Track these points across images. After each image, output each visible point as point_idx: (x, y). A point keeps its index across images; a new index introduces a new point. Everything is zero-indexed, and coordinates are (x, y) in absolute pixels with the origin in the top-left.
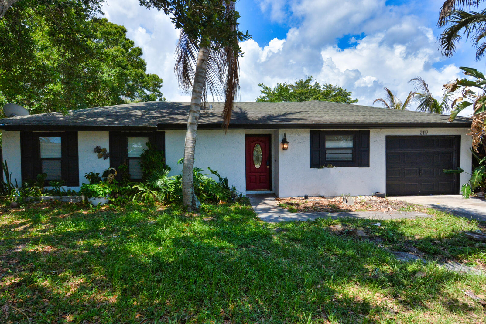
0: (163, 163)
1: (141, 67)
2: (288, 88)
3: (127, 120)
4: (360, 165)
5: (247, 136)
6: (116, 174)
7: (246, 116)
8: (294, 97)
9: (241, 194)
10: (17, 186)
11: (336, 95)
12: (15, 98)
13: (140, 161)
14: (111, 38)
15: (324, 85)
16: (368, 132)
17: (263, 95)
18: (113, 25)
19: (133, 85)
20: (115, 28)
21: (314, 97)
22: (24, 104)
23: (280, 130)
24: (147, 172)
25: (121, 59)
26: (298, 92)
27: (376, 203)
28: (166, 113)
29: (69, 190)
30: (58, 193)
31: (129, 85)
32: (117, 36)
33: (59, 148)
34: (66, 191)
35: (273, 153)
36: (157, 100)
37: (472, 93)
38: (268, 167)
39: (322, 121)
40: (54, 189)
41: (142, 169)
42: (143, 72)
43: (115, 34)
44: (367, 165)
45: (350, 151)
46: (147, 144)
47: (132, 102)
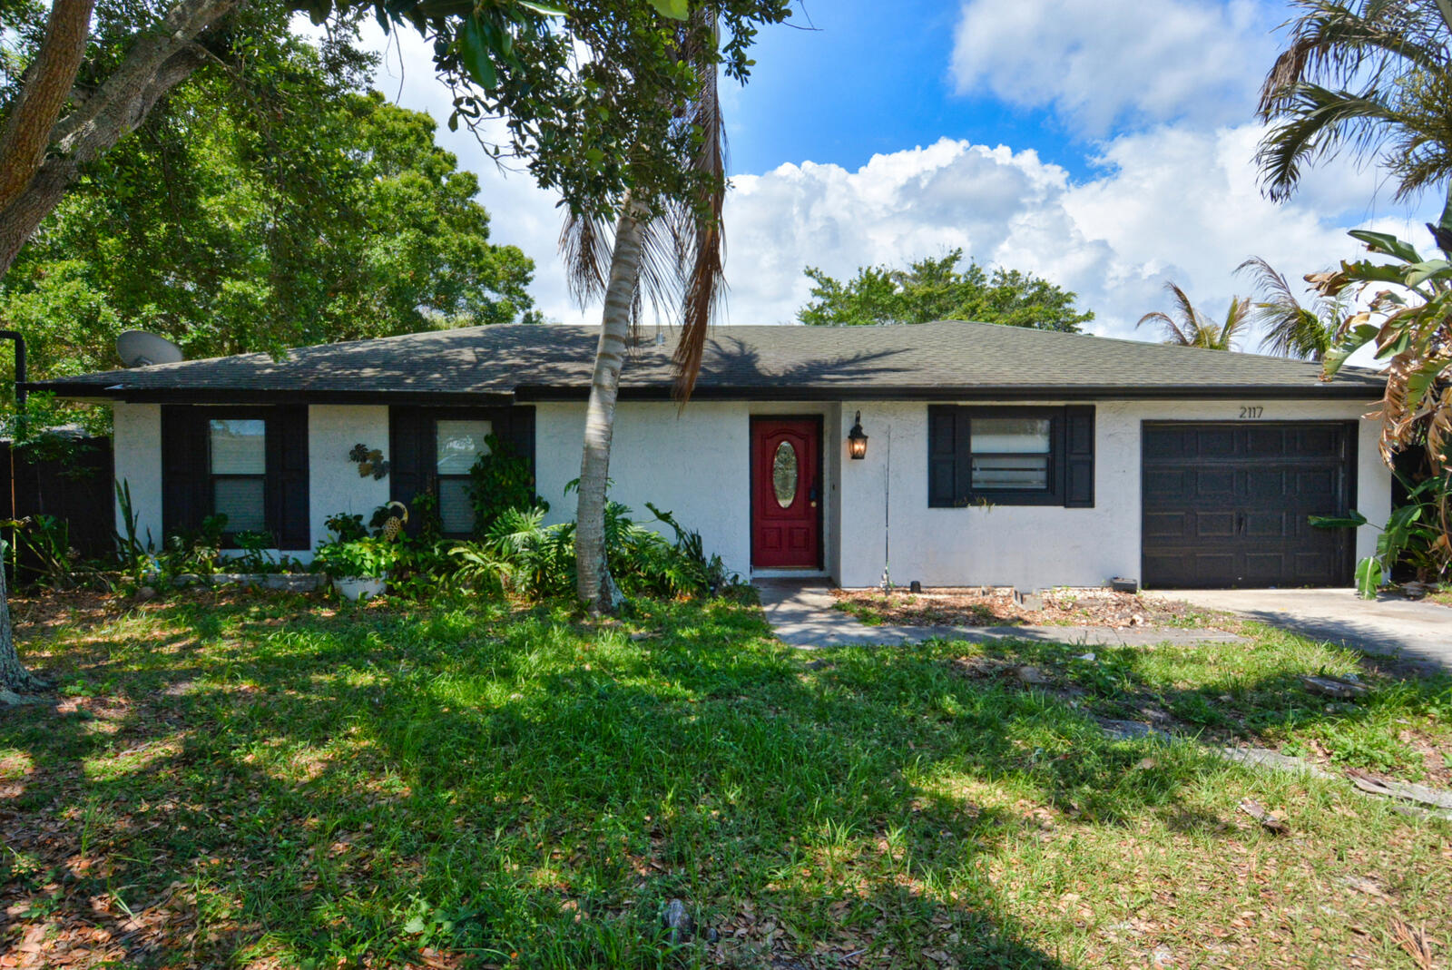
0: (529, 491)
1: (475, 226)
2: (891, 281)
3: (437, 376)
4: (1068, 503)
5: (755, 421)
6: (405, 518)
7: (751, 367)
8: (907, 308)
9: (736, 577)
10: (151, 546)
11: (1029, 301)
12: (137, 313)
13: (468, 484)
14: (394, 147)
15: (996, 273)
16: (1091, 411)
17: (818, 301)
18: (400, 111)
19: (453, 276)
20: (406, 120)
21: (964, 305)
22: (161, 328)
23: (845, 405)
24: (486, 514)
25: (418, 205)
26: (916, 293)
27: (1106, 605)
28: (540, 356)
29: (285, 559)
30: (257, 566)
31: (442, 277)
32: (410, 143)
33: (259, 449)
34: (278, 562)
35: (826, 466)
36: (518, 318)
37: (1394, 299)
38: (814, 504)
39: (959, 379)
40: (247, 557)
41: (474, 505)
42: (481, 240)
43: (405, 137)
44: (1089, 502)
45: (1041, 463)
46: (487, 439)
47: (448, 321)
